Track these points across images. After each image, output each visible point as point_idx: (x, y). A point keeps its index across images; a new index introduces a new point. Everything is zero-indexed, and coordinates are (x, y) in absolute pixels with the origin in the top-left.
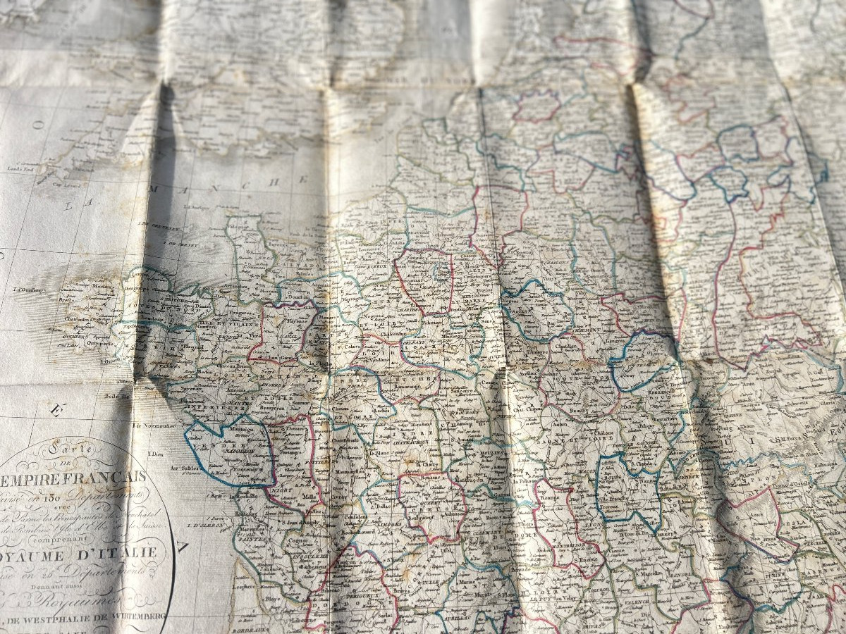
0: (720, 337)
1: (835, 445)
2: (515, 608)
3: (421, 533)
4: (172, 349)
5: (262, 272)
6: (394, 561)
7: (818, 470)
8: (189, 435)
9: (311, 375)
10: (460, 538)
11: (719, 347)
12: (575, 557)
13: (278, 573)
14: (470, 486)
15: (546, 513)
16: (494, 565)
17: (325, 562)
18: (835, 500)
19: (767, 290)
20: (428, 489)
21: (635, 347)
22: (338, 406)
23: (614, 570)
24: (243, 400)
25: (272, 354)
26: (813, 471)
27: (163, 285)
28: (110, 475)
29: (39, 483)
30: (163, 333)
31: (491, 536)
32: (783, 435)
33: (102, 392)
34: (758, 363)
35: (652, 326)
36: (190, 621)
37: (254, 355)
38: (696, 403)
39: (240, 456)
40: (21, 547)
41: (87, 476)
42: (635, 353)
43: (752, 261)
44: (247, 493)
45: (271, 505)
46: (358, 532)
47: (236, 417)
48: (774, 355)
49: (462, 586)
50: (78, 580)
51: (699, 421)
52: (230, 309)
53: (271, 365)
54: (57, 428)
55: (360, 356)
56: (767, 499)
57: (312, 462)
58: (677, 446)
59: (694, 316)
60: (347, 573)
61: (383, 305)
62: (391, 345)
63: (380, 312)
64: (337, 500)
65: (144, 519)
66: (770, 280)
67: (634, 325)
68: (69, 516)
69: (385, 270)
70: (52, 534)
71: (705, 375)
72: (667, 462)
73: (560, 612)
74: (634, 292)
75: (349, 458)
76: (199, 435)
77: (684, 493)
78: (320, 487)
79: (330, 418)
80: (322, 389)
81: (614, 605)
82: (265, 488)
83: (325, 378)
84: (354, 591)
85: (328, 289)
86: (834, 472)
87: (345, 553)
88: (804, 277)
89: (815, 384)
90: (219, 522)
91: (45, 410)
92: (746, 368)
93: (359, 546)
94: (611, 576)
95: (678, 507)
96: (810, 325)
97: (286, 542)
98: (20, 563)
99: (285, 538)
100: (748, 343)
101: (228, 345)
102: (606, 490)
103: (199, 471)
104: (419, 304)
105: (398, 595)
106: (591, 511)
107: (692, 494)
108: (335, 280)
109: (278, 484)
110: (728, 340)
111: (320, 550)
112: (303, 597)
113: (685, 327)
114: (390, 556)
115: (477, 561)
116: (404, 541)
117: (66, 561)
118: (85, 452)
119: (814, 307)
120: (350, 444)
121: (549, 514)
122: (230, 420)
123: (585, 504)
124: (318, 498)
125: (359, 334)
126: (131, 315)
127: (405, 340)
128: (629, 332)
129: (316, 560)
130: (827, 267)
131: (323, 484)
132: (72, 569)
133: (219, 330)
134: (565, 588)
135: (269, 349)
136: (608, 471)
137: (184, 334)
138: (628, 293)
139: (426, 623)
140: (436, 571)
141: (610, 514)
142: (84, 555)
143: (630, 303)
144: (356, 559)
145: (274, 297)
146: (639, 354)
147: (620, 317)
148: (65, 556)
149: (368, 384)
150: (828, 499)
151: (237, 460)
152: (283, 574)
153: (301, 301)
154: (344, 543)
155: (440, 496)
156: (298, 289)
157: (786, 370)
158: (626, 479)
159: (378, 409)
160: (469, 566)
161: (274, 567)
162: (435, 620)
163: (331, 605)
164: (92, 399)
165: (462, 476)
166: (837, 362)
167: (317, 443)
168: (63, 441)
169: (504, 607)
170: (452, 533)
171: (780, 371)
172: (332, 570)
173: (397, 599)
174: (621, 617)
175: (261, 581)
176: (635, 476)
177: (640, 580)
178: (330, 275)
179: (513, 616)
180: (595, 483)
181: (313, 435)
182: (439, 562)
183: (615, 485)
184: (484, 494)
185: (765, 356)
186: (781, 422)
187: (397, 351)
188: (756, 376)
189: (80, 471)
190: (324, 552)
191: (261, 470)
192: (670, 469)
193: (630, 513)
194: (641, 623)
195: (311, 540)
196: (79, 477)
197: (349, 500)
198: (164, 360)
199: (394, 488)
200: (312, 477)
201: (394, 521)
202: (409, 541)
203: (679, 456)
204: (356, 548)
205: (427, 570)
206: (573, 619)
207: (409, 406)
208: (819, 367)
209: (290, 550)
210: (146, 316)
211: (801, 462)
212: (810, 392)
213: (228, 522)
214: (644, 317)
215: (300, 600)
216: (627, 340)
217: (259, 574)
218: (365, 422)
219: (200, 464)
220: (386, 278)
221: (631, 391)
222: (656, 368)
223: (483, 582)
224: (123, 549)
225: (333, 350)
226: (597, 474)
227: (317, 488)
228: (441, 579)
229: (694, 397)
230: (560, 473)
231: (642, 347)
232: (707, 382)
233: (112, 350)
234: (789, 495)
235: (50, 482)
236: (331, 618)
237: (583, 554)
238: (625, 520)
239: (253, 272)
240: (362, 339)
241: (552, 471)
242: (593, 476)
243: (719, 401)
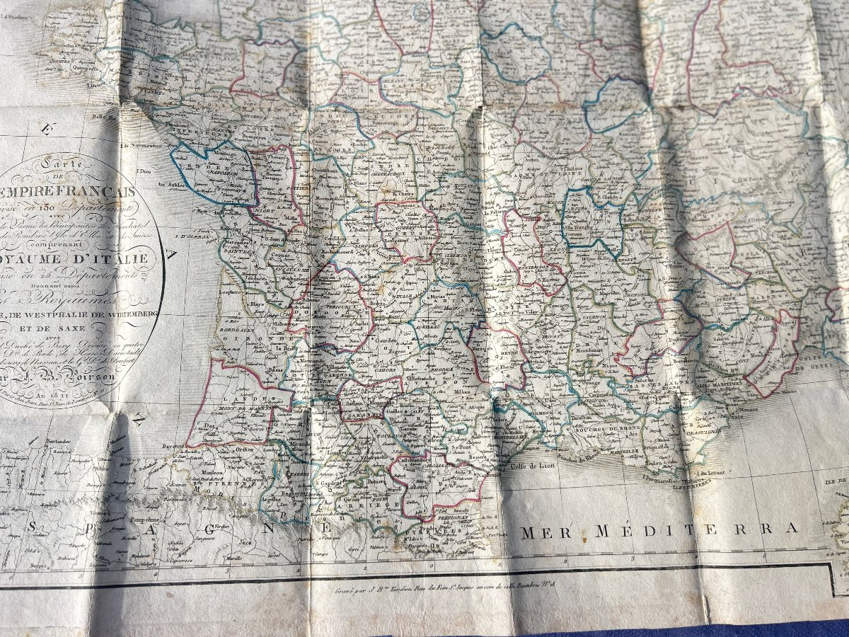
0: (693, 85)
1: (795, 185)
2: (480, 322)
3: (397, 254)
4: (157, 77)
5: (243, 10)
6: (370, 277)
7: (776, 207)
8: (174, 155)
9: (292, 110)
10: (432, 259)
11: (692, 95)
12: (539, 277)
13: (262, 282)
14: (443, 214)
15: (514, 240)
16: (463, 283)
17: (306, 275)
18: (789, 234)
19: (743, 39)
20: (403, 216)
21: (609, 92)
22: (318, 139)
23: (575, 290)
24: (226, 129)
25: (254, 87)
26: (771, 208)
27: (146, 16)
28: (101, 189)
29: (34, 194)
30: (147, 60)
31: (461, 258)
32: (746, 176)
33: (89, 113)
34: (728, 110)
35: (627, 73)
36: (180, 319)
37: (235, 88)
38: (664, 144)
39: (224, 178)
40: (20, 250)
41: (78, 188)
42: (609, 98)
43: (731, 11)
44: (232, 210)
45: (254, 222)
46: (338, 252)
47: (220, 143)
48: (744, 103)
49: (433, 300)
50: (74, 281)
51: (667, 160)
52: (212, 43)
53: (252, 98)
54: (48, 145)
55: (340, 92)
56: (724, 233)
57: (293, 188)
58: (644, 183)
59: (668, 65)
60: (327, 287)
61: (362, 43)
62: (370, 83)
63: (359, 51)
64: (318, 223)
65: (134, 230)
66: (747, 30)
67: (610, 70)
68: (64, 224)
69: (365, 10)
70: (48, 240)
71: (675, 121)
72: (632, 197)
73: (523, 324)
74: (612, 39)
75: (328, 186)
76: (184, 155)
77: (647, 224)
78: (301, 210)
79: (310, 150)
80: (303, 123)
81: (573, 319)
82: (248, 207)
83: (305, 113)
84: (333, 302)
85: (308, 30)
86: (791, 209)
87: (326, 269)
88: (781, 27)
89: (781, 129)
90: (205, 234)
91: (35, 129)
92: (716, 114)
93: (338, 264)
94: (571, 295)
95: (639, 236)
96: (783, 74)
97: (269, 256)
98: (19, 264)
99: (268, 251)
100: (720, 91)
101: (211, 78)
102: (572, 219)
103: (185, 188)
104: (398, 43)
105: (374, 307)
106: (556, 238)
107: (653, 225)
108: (315, 21)
109: (261, 205)
110: (701, 87)
111: (302, 265)
112: (286, 302)
113: (660, 76)
114: (367, 273)
115: (447, 279)
116: (380, 260)
117: (63, 264)
118: (76, 167)
119: (788, 57)
120: (329, 174)
121: (516, 240)
122: (214, 144)
123: (551, 231)
124: (299, 219)
125: (339, 72)
126: (115, 41)
127: (384, 78)
128: (605, 77)
129: (297, 274)
130: (804, 18)
131: (304, 208)
132: (69, 271)
133: (202, 63)
134: (528, 303)
135: (250, 82)
136: (575, 203)
137: (168, 64)
138: (605, 40)
139: (399, 331)
140: (409, 287)
141: (574, 241)
142: (79, 259)
143: (607, 49)
144: (335, 275)
145: (255, 34)
146: (613, 99)
147: (597, 63)
148: (62, 259)
149: (347, 120)
150: (783, 234)
151: (222, 181)
152: (267, 283)
153: (282, 40)
154: (324, 261)
155: (415, 222)
156: (279, 28)
157: (755, 116)
158: (592, 210)
159: (356, 143)
160: (440, 283)
161: (258, 277)
162: (408, 328)
163: (312, 312)
164: (80, 118)
165: (436, 205)
166: (805, 109)
167: (298, 171)
168: (54, 156)
169: (471, 320)
170: (425, 255)
171: (748, 117)
172: (313, 282)
173: (373, 310)
174: (579, 329)
175: (246, 288)
176: (601, 208)
177: (598, 298)
178: (311, 17)
179: (479, 328)
180: (562, 213)
181: (294, 164)
182: (412, 279)
183: (581, 216)
184: (457, 221)
185: (736, 103)
186: (744, 164)
187: (376, 89)
188: (726, 122)
189: (71, 184)
190: (305, 267)
191: (244, 191)
192: (635, 203)
193: (593, 241)
194: (597, 335)
195: (293, 255)
196: (71, 189)
197: (328, 224)
198: (149, 87)
199: (371, 214)
200: (293, 201)
201: (371, 243)
202: (385, 260)
203: (644, 192)
204: (335, 265)
205: (401, 286)
206: (534, 330)
207: (387, 141)
208: (787, 114)
209: (273, 263)
210: (129, 43)
211: (761, 200)
212: (776, 136)
213: (214, 235)
214: (620, 64)
215: (283, 306)
216: (602, 84)
217: (244, 282)
218: (344, 155)
219: (186, 182)
220: (365, 17)
221: (602, 132)
222: (629, 112)
223: (452, 297)
224: (117, 257)
225: (314, 88)
226: (564, 205)
227: (298, 211)
228: (414, 293)
229: (663, 139)
230: (530, 204)
231: (616, 92)
232: (677, 127)
233: (98, 75)
234: (745, 229)
235: (44, 193)
236: (312, 323)
237: (546, 275)
238: (588, 246)
239: (235, 9)
240: (342, 76)
241: (521, 202)
242: (560, 206)
243: (687, 145)
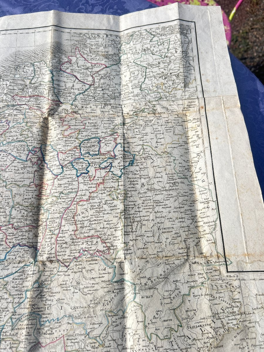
0: (58, 249)
1: (104, 312)
7: (91, 326)
11: (57, 254)
18: (97, 345)
19: (86, 223)
21: (12, 254)
26: (88, 327)
32: (78, 305)
34: (75, 263)
35: (24, 242)
38: (36, 285)
42: (11, 257)
43: (82, 208)
48: (84, 259)
51: (34, 296)
56: (60, 343)
58: (19, 311)
59: (48, 237)
66: (89, 218)
67: (15, 241)
71: (47, 269)
72: (10, 320)
74: (19, 224)
77: (15, 338)
86: (100, 328)
88: (106, 216)
89: (100, 276)
92: (69, 265)
95: (9, 347)
96: (105, 243)
100: (72, 252)
107: (19, 339)
110: (62, 250)
113: (44, 243)
119: (109, 233)
128: (11, 245)
130: (119, 211)
138: (15, 224)
143: (15, 229)
146: (14, 257)
147: (8, 237)
150: (93, 344)
157: (88, 268)
166: (115, 264)
171: (85, 268)
185: (80, 259)
186: (78, 298)
188: (72, 270)
192: (10, 324)
203: (17, 317)
208: (105, 266)
211: (84, 322)
212: (97, 280)
214: (21, 237)
216: (9, 250)
221: (3, 278)
222: (22, 265)
229: (36, 281)
231: (16, 253)
232: (46, 273)
234: (73, 341)
243: (50, 284)
